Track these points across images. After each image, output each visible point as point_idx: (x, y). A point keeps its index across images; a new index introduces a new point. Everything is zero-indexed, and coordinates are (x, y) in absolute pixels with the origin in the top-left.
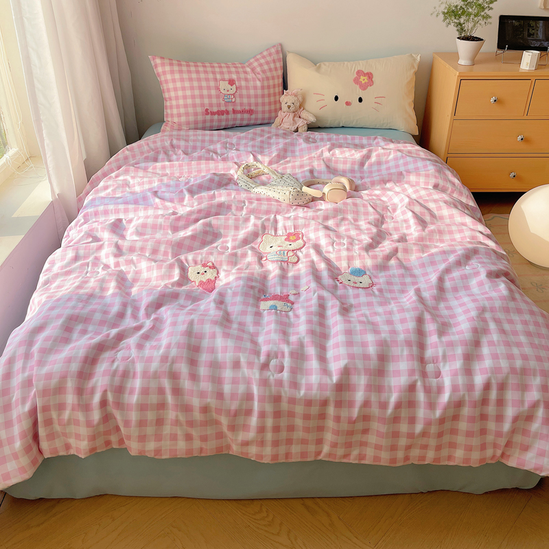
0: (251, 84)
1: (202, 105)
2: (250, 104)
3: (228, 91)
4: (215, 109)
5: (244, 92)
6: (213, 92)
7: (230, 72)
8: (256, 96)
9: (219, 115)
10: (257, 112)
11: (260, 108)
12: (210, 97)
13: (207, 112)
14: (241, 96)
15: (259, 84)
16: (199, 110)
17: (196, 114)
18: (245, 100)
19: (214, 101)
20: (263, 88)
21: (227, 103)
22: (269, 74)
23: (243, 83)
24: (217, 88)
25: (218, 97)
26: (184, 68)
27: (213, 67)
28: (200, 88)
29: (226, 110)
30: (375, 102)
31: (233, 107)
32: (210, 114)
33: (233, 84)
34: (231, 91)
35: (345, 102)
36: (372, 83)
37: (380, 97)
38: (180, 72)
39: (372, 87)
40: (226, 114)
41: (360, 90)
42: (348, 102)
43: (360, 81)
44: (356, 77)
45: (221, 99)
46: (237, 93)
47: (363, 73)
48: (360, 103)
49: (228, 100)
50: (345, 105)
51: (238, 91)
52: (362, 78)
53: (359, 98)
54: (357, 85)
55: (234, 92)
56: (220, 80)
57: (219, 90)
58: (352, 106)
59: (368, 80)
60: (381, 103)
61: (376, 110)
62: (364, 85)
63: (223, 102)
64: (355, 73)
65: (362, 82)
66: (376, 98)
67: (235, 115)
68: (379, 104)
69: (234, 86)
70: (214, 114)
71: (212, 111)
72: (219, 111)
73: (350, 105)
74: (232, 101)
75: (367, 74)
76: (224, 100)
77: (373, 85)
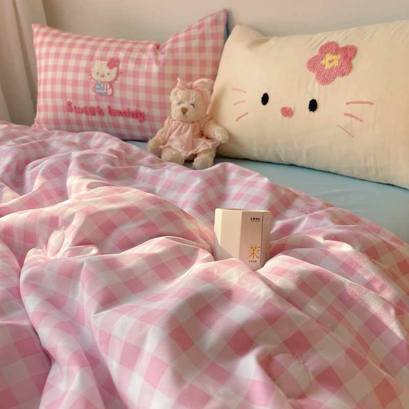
0: (144, 68)
1: (64, 95)
2: (137, 103)
3: (103, 76)
4: (81, 104)
5: (130, 81)
6: (81, 77)
7: (118, 49)
8: (148, 90)
9: (87, 114)
12: (75, 83)
13: (69, 107)
14: (123, 87)
15: (155, 69)
16: (59, 102)
17: (55, 108)
18: (129, 95)
19: (81, 90)
20: (161, 76)
21: (99, 96)
22: (181, 56)
23: (131, 66)
24: (88, 71)
25: (86, 84)
26: (58, 40)
27: (101, 41)
28: (65, 68)
29: (98, 107)
30: (346, 112)
31: (109, 104)
32: (74, 110)
33: (115, 66)
34: (109, 76)
35: (281, 108)
36: (349, 68)
37: (359, 102)
38: (50, 44)
39: (346, 77)
40: (99, 114)
41: (317, 84)
42: (288, 109)
43: (322, 65)
44: (316, 57)
45: (91, 89)
46: (116, 82)
47: (334, 47)
48: (312, 112)
49: (100, 91)
50: (280, 115)
51: (119, 78)
52: (329, 57)
53: (311, 102)
54: (313, 72)
55: (113, 78)
56: (98, 59)
57: (91, 75)
58: (294, 117)
59: (340, 63)
60: (359, 117)
61: (348, 133)
62: (327, 73)
63: (94, 94)
64: (319, 48)
65: (326, 66)
66: (350, 105)
67: (115, 118)
68: (356, 118)
69: (115, 70)
70: (80, 112)
71: (77, 106)
72: (88, 107)
73: (291, 116)
74: (107, 93)
75: (342, 50)
76: (94, 91)
77: (350, 74)
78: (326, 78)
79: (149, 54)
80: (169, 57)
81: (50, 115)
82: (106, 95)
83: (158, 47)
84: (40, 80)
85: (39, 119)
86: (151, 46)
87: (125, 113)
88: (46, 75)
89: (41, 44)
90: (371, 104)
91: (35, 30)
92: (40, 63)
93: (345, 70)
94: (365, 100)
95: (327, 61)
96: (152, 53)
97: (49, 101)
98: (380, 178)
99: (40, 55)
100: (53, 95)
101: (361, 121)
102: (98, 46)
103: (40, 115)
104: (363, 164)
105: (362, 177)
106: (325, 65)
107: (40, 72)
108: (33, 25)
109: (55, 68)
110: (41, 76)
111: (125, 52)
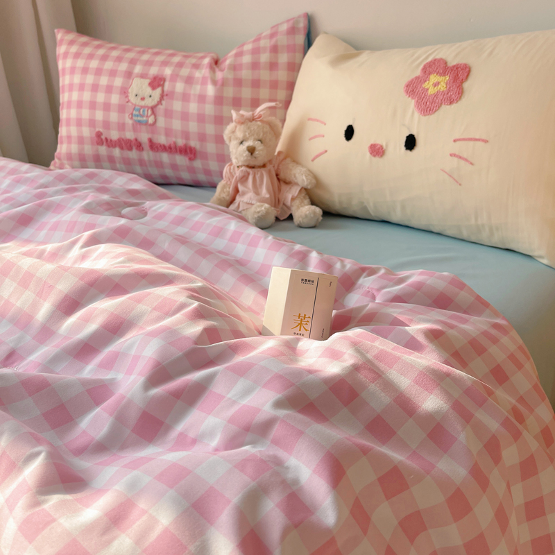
0: (196, 89)
1: (92, 123)
2: (186, 135)
3: (143, 99)
4: (114, 135)
5: (177, 106)
6: (115, 99)
7: (165, 64)
8: (201, 118)
9: (122, 148)
10: (205, 156)
11: (211, 148)
12: (107, 107)
13: (99, 139)
14: (169, 114)
15: (211, 90)
16: (87, 132)
17: (81, 140)
18: (177, 125)
19: (114, 117)
20: (219, 100)
21: (138, 125)
22: (246, 74)
23: (179, 87)
24: (124, 91)
25: (121, 109)
26: (87, 50)
27: (142, 52)
28: (95, 88)
29: (136, 140)
30: (453, 152)
31: (150, 136)
32: (105, 143)
33: (159, 86)
34: (150, 99)
35: (369, 145)
36: (459, 94)
37: (470, 139)
38: (77, 56)
39: (454, 106)
40: (137, 149)
41: (417, 114)
42: (378, 146)
43: (424, 88)
44: (417, 78)
45: (127, 115)
46: (160, 106)
47: (442, 66)
48: (408, 151)
49: (139, 118)
50: (368, 154)
51: (164, 102)
52: (434, 78)
53: (407, 137)
54: (413, 98)
55: (156, 102)
56: (137, 77)
57: (127, 97)
58: (385, 157)
59: (448, 86)
60: (469, 159)
61: (455, 180)
62: (431, 100)
63: (130, 122)
64: (422, 66)
65: (429, 91)
66: (458, 143)
67: (158, 154)
68: (466, 160)
69: (159, 90)
70: (112, 146)
71: (109, 138)
72: (123, 140)
73: (381, 156)
74: (148, 121)
75: (452, 70)
76: (132, 118)
77: (459, 102)
78: (428, 106)
79: (203, 71)
80: (229, 75)
81: (74, 148)
82: (146, 123)
83: (217, 62)
84: (63, 103)
85: (60, 154)
86: (207, 61)
87: (170, 148)
88: (70, 96)
89: (66, 55)
90: (486, 141)
91: (59, 36)
92: (64, 80)
93: (453, 96)
94: (477, 137)
95: (431, 83)
96: (208, 70)
97: (74, 131)
98: (496, 240)
99: (64, 69)
100: (79, 122)
101: (472, 164)
102: (138, 60)
103: (62, 149)
104: (473, 222)
105: (473, 239)
106: (428, 89)
107: (63, 92)
108: (56, 31)
109: (82, 87)
110: (64, 97)
111: (172, 68)
